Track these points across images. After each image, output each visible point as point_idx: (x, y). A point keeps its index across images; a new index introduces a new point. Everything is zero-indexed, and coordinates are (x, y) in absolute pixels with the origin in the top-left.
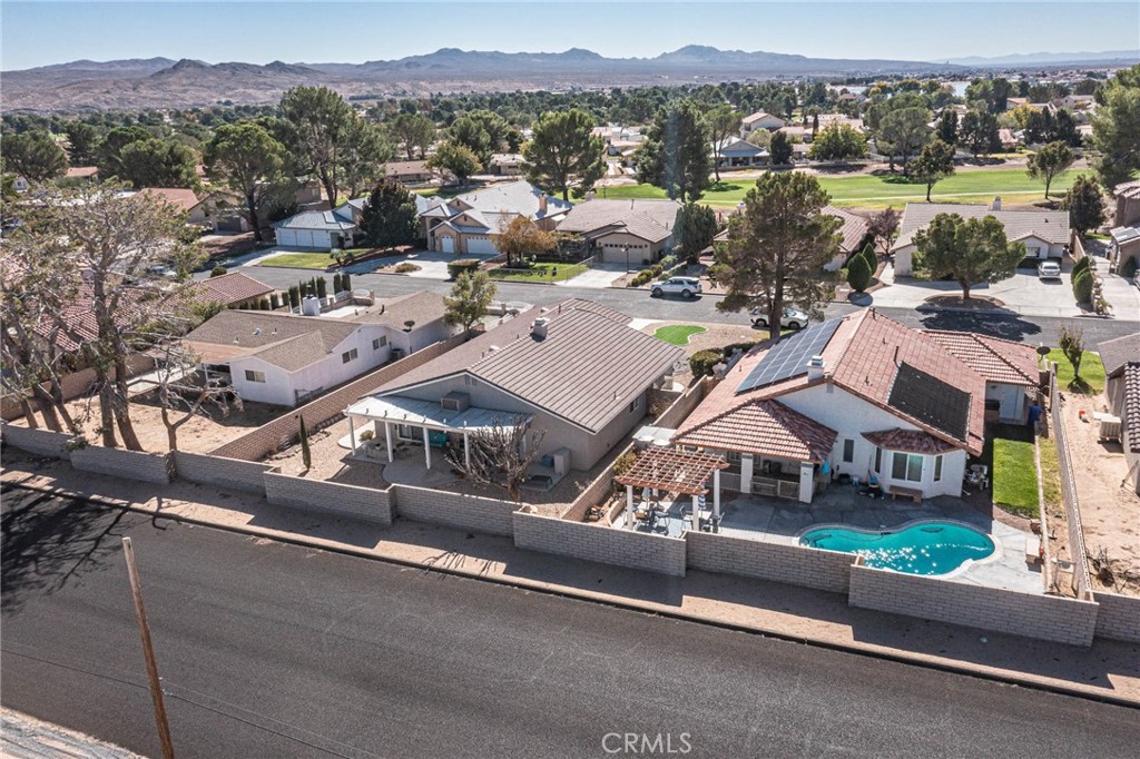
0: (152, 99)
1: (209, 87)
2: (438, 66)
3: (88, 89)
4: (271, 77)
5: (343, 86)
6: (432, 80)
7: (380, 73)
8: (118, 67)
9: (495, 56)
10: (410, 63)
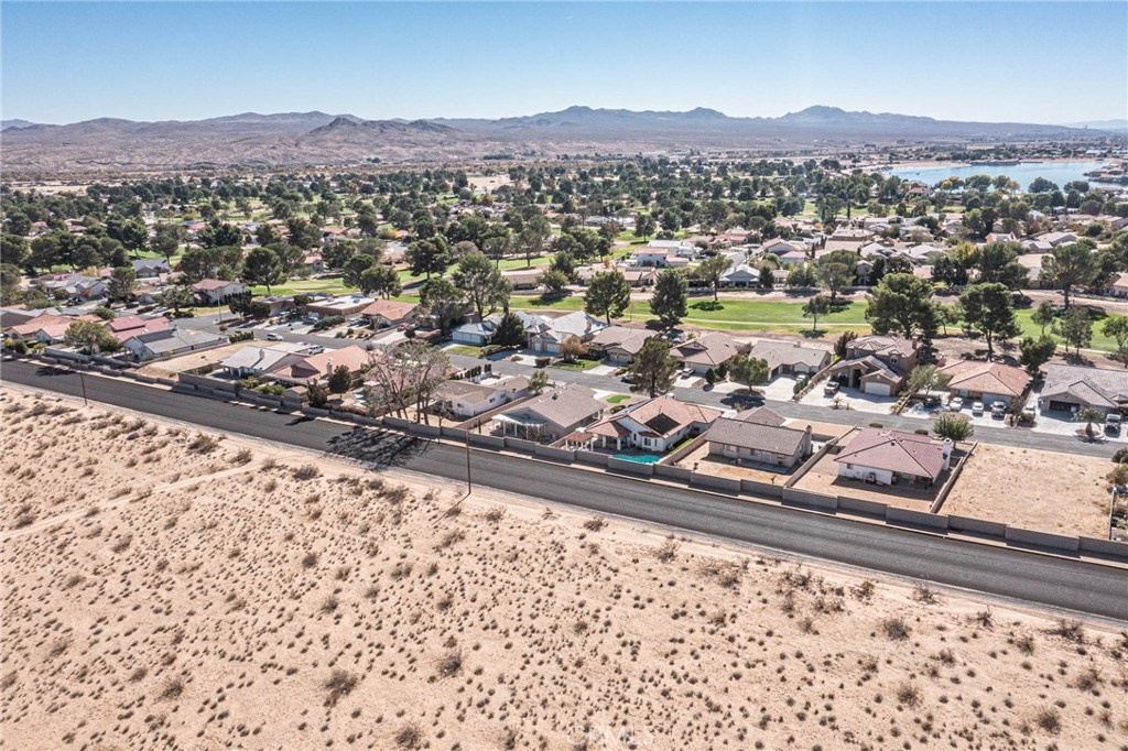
0: (311, 155)
1: (360, 144)
2: (567, 123)
3: (258, 144)
4: (414, 135)
5: (479, 145)
6: (560, 139)
7: (512, 131)
8: (280, 120)
9: (623, 113)
10: (543, 119)
